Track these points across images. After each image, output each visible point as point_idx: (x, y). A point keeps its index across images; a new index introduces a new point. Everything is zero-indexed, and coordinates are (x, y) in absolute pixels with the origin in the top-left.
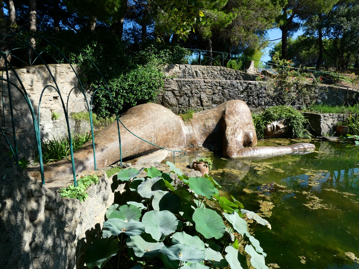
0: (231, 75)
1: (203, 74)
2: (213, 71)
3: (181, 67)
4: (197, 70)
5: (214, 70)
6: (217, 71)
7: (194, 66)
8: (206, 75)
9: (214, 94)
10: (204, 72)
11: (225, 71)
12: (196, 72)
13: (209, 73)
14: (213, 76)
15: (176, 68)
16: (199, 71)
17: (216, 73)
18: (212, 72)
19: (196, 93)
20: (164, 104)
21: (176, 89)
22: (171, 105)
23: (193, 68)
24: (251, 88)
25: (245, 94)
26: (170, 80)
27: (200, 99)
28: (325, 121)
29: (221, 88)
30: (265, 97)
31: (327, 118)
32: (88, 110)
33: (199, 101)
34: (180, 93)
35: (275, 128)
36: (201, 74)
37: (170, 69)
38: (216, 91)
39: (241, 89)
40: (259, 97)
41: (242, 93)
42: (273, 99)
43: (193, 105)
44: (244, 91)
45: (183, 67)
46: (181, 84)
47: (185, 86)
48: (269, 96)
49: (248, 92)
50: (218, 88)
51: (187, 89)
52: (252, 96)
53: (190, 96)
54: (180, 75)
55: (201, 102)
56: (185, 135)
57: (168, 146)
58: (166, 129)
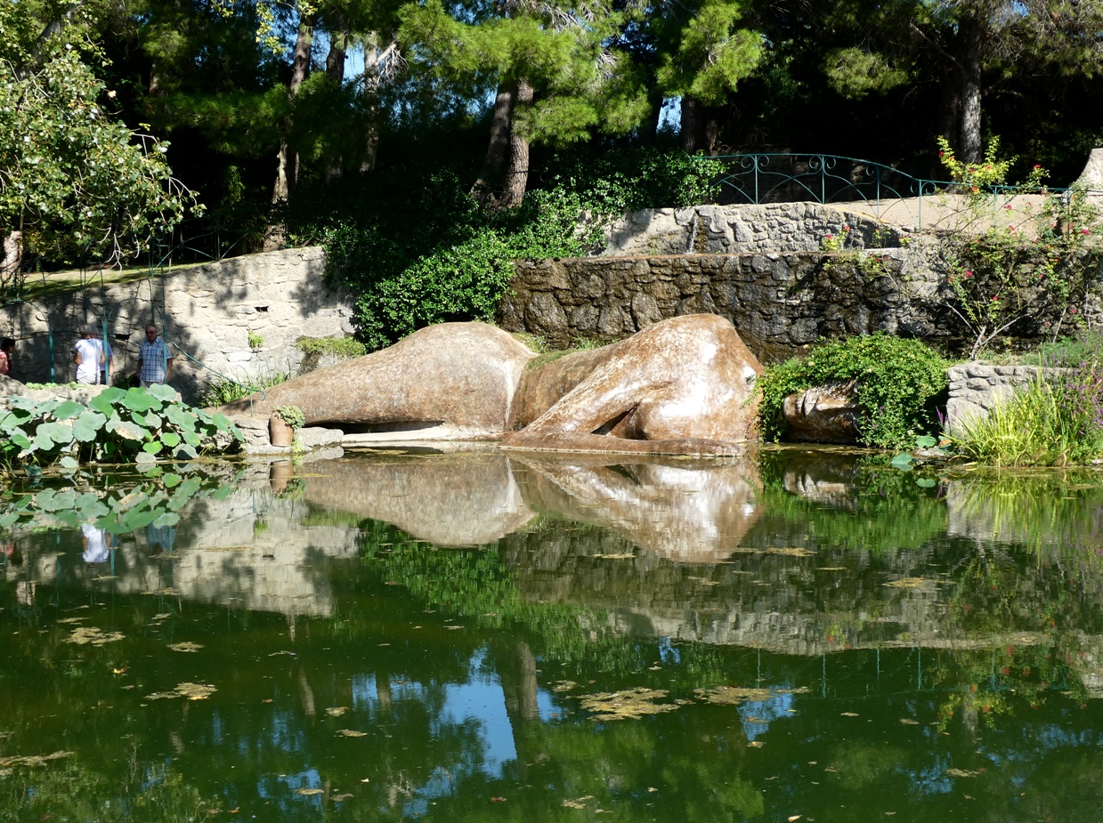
1: (756, 231)
2: (783, 220)
3: (678, 215)
4: (737, 219)
5: (787, 216)
6: (797, 220)
7: (726, 207)
9: (682, 296)
10: (760, 225)
11: (818, 219)
12: (733, 226)
13: (773, 228)
14: (784, 235)
15: (664, 222)
16: (741, 225)
17: (793, 225)
18: (780, 224)
19: (621, 297)
20: (529, 324)
21: (564, 285)
22: (546, 328)
23: (721, 215)
24: (832, 276)
25: (806, 295)
26: (548, 263)
27: (632, 312)
28: (973, 393)
29: (706, 279)
30: (898, 305)
31: (983, 383)
32: (347, 334)
33: (628, 317)
34: (572, 299)
35: (809, 409)
36: (750, 234)
37: (637, 227)
38: (691, 290)
39: (789, 279)
40: (871, 306)
41: (791, 293)
42: (937, 312)
43: (608, 329)
44: (800, 285)
45: (687, 214)
46: (577, 274)
47: (587, 278)
48: (916, 302)
49: (818, 289)
50: (697, 279)
51: (593, 286)
52: (841, 302)
53: (601, 304)
54: (677, 238)
55: (635, 319)
56: (510, 400)
57: (454, 421)
58: (442, 379)
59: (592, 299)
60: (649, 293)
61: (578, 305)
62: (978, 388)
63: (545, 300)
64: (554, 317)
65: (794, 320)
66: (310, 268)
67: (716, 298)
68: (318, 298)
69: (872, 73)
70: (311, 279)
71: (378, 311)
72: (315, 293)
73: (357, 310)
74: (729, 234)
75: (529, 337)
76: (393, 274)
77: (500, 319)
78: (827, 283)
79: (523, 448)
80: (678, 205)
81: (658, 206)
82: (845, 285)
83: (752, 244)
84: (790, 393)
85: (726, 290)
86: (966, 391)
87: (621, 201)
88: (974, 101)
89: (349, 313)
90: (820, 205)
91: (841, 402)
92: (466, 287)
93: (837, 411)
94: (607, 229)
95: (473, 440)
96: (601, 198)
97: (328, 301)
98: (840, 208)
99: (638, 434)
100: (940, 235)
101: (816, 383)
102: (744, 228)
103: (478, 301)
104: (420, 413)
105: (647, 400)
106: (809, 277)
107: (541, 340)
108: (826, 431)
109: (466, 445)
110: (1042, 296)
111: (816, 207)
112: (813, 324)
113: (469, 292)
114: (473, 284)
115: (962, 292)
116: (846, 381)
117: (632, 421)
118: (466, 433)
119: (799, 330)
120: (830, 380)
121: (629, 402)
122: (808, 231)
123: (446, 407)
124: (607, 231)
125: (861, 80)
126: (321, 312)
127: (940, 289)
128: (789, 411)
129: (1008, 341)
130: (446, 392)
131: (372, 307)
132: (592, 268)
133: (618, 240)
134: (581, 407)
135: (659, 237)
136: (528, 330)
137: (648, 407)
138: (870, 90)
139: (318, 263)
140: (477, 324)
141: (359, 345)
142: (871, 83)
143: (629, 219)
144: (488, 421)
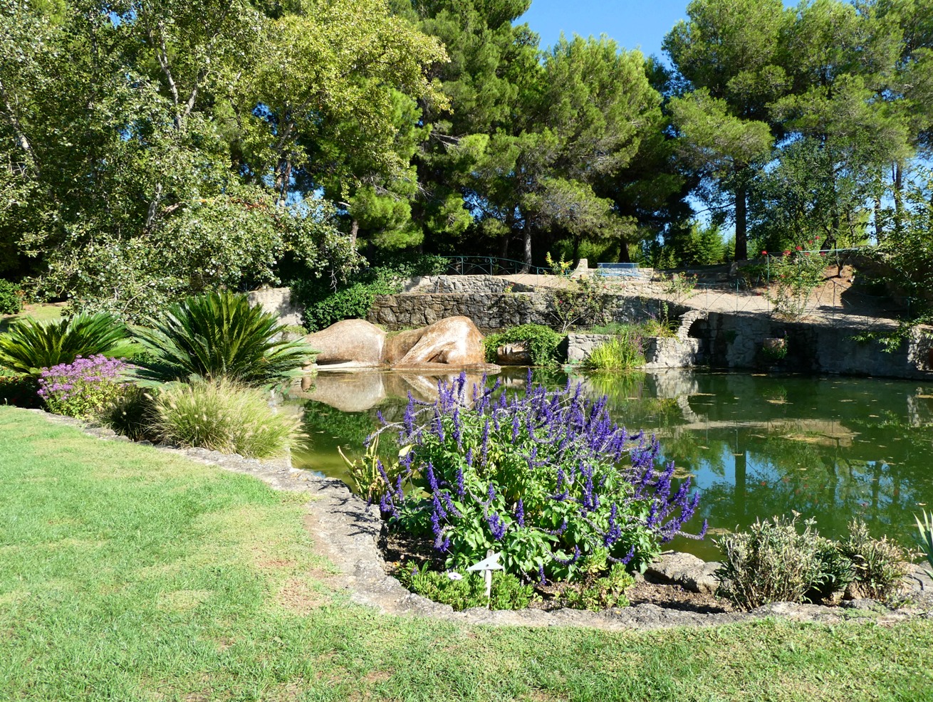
0: (498, 286)
1: (463, 285)
2: (475, 281)
3: (431, 279)
4: (455, 281)
5: (477, 280)
6: (481, 281)
7: (450, 276)
8: (467, 287)
9: (445, 310)
10: (465, 283)
11: (490, 281)
12: (454, 283)
13: (470, 284)
14: (475, 287)
15: (425, 281)
16: (457, 283)
17: (479, 284)
18: (474, 283)
19: (420, 310)
20: (380, 320)
21: (395, 305)
22: (388, 322)
23: (449, 279)
24: (505, 303)
25: (495, 309)
26: (388, 296)
27: (425, 315)
28: (578, 345)
29: (455, 303)
30: (532, 313)
31: (582, 341)
32: (299, 325)
33: (423, 317)
34: (399, 310)
35: (508, 352)
36: (461, 287)
37: (415, 283)
38: (449, 307)
39: (489, 303)
40: (520, 314)
41: (489, 308)
42: (546, 316)
43: (415, 322)
44: (493, 306)
45: (435, 278)
46: (400, 301)
47: (405, 302)
48: (538, 312)
49: (500, 307)
50: (451, 303)
51: (408, 305)
52: (509, 312)
53: (412, 313)
54: (431, 288)
55: (426, 319)
56: (381, 350)
57: (357, 359)
58: (352, 342)
59: (407, 311)
60: (432, 308)
61: (401, 313)
62: (580, 343)
63: (387, 311)
64: (391, 318)
65: (490, 319)
66: (284, 297)
67: (459, 310)
68: (287, 310)
69: (499, 228)
70: (284, 302)
71: (315, 315)
72: (286, 307)
73: (304, 314)
74: (452, 286)
75: (380, 325)
76: (322, 299)
77: (367, 318)
78: (503, 305)
79: (404, 369)
80: (432, 275)
81: (423, 275)
82: (510, 306)
83: (462, 290)
84: (499, 346)
85: (463, 307)
86: (575, 344)
87: (409, 273)
88: (529, 241)
89: (300, 316)
90: (491, 276)
91: (521, 349)
92: (355, 305)
93: (520, 352)
94: (403, 283)
95: (368, 367)
96: (400, 271)
97: (291, 312)
98: (500, 277)
99: (444, 362)
100: (546, 288)
101: (510, 342)
102: (458, 284)
103: (360, 311)
104: (343, 357)
105: (446, 349)
106: (497, 303)
107: (385, 327)
108: (514, 360)
109: (362, 369)
110: (586, 310)
111: (488, 276)
112: (498, 320)
113: (357, 307)
114: (358, 304)
115: (559, 309)
116: (522, 341)
117: (440, 358)
118: (363, 364)
119: (493, 323)
120: (516, 341)
121: (439, 350)
122: (486, 286)
123: (354, 354)
124: (403, 284)
125: (496, 230)
126: (288, 315)
127: (547, 308)
128: (500, 353)
129: (575, 326)
130: (354, 348)
131: (312, 313)
132: (407, 298)
133: (408, 288)
134: (421, 353)
135: (424, 287)
136: (380, 323)
137: (447, 352)
138: (498, 234)
139: (287, 295)
140: (358, 320)
141: (305, 329)
142: (499, 232)
143: (412, 280)
144: (371, 359)
